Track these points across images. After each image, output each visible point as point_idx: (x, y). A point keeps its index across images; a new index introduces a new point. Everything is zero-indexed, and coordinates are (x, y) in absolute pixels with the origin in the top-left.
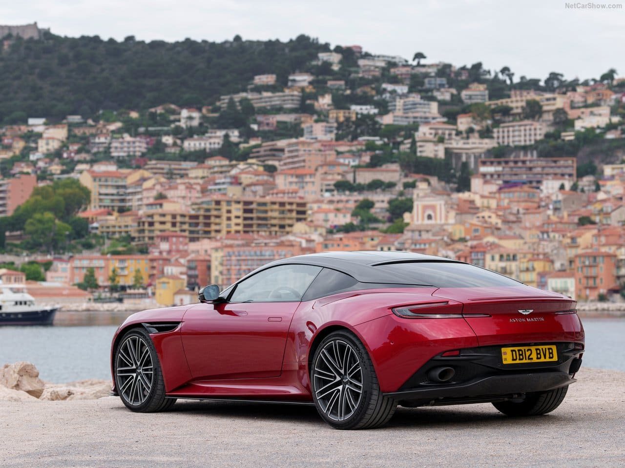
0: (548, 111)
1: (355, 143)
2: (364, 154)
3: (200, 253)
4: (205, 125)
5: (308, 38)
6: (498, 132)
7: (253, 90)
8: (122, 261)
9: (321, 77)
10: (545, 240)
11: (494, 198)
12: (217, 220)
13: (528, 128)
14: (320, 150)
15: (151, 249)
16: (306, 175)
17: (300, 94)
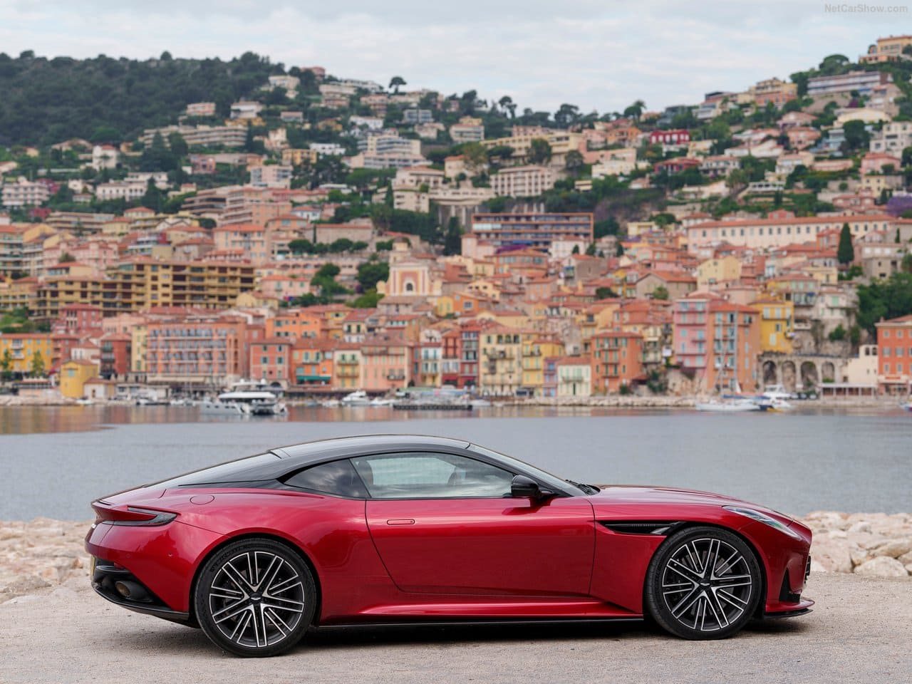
0: (559, 154)
1: (315, 191)
2: (326, 206)
3: (118, 331)
4: (125, 166)
5: (256, 57)
6: (496, 179)
7: (185, 123)
8: (17, 340)
9: (272, 107)
10: (556, 318)
11: (491, 263)
12: (140, 290)
13: (533, 174)
14: (271, 201)
15: (54, 326)
16: (253, 232)
17: (246, 129)
